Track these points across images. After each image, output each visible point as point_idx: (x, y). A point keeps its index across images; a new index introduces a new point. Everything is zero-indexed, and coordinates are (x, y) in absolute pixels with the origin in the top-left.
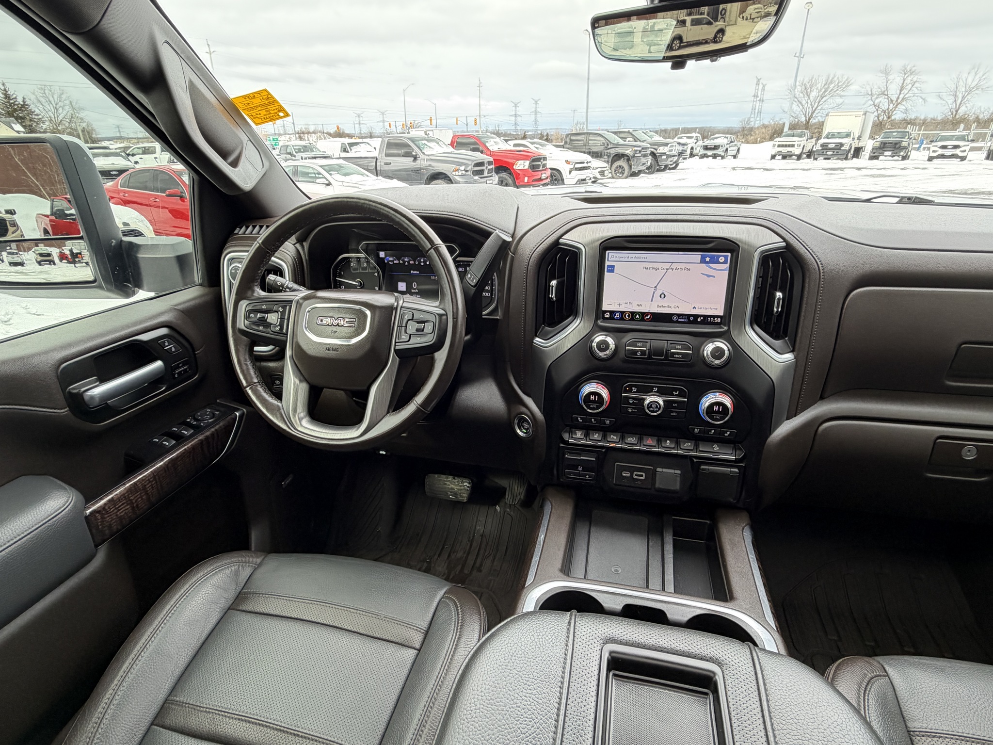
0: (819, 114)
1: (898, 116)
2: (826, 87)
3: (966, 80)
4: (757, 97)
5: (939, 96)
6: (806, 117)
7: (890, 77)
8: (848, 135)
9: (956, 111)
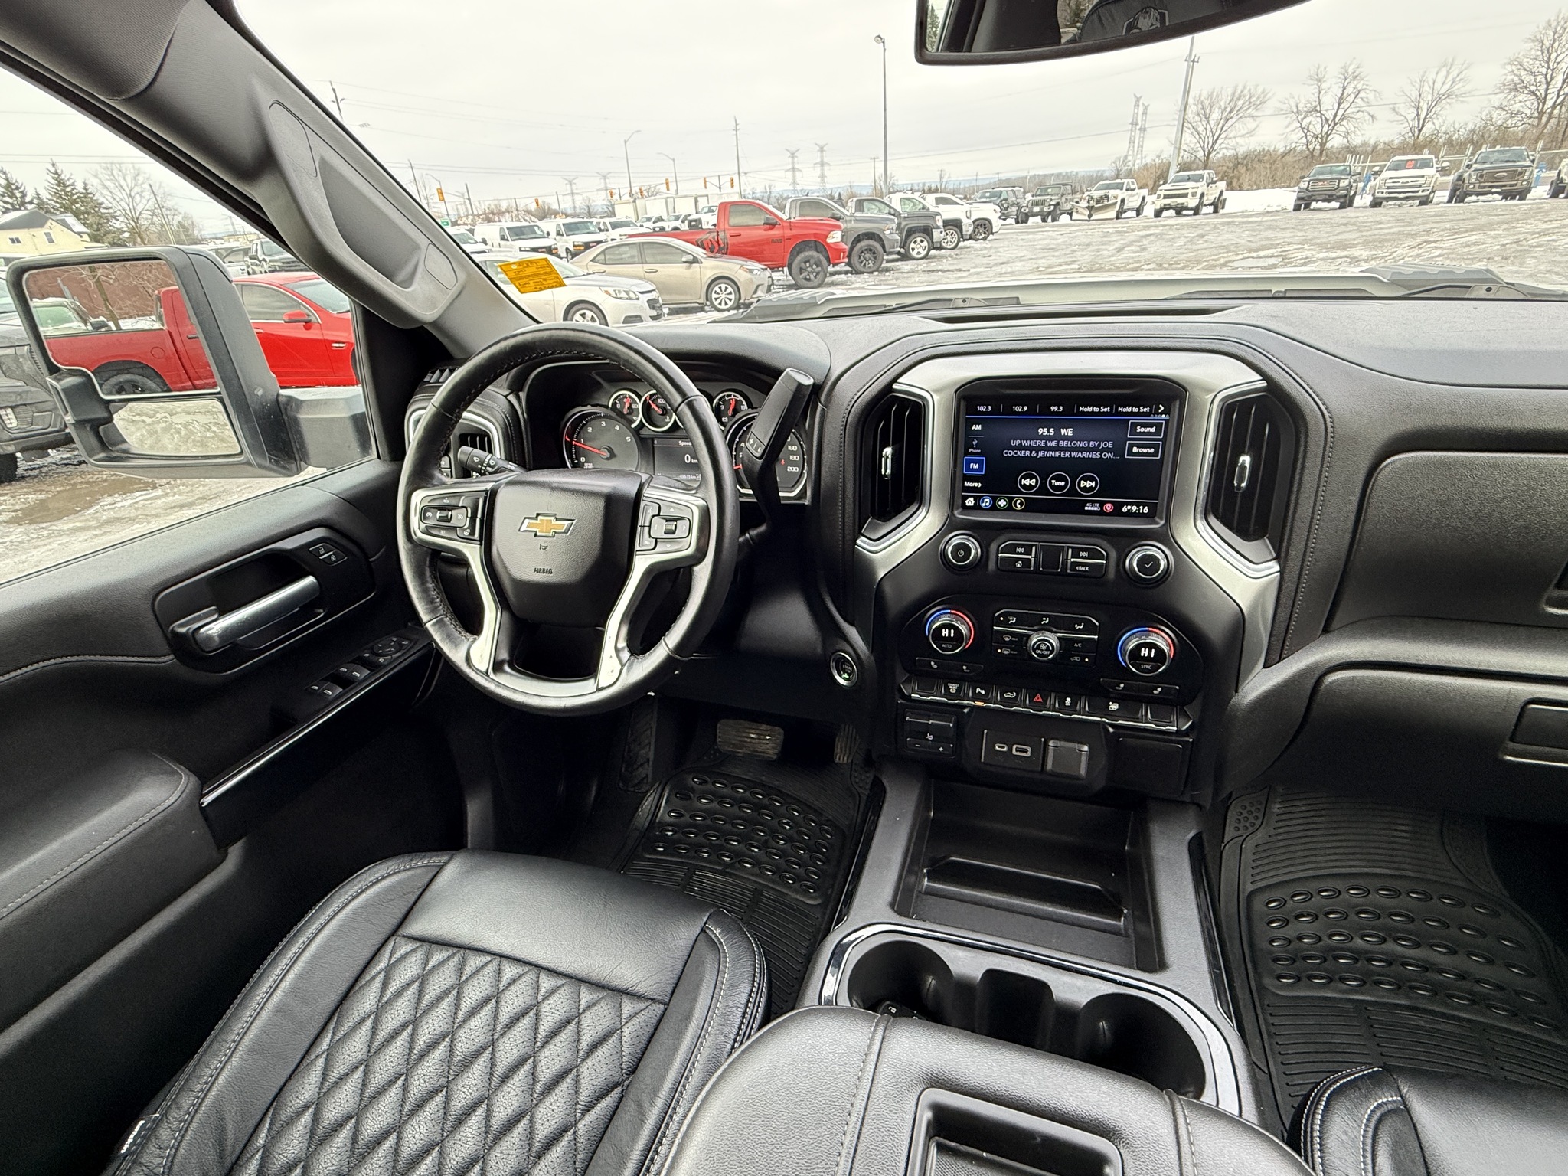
0: (1223, 146)
1: (1336, 141)
2: (1232, 104)
3: (1434, 83)
4: (1137, 124)
5: (1394, 109)
6: (1205, 149)
7: (1324, 86)
9: (1420, 131)
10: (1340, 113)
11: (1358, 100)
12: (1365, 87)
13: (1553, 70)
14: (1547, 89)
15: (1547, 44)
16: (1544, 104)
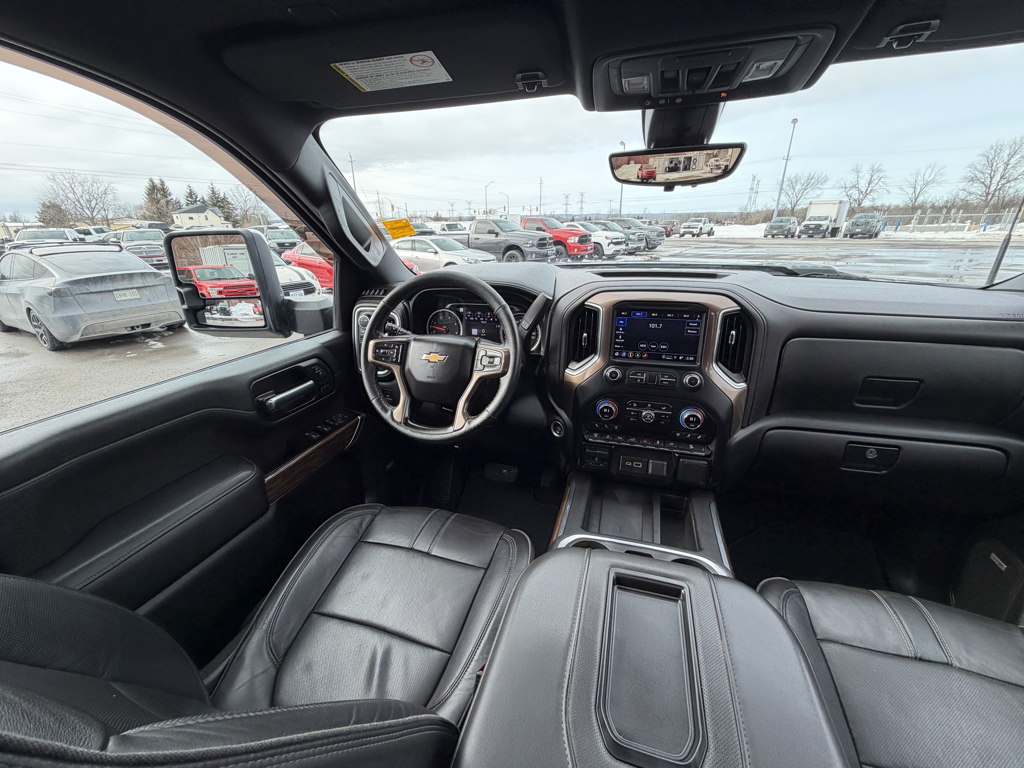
0: (802, 203)
1: (866, 203)
2: (808, 182)
3: (924, 176)
4: (753, 189)
5: (901, 188)
6: (792, 205)
7: (860, 174)
8: (826, 219)
9: (916, 200)
10: (870, 189)
11: (880, 183)
12: (884, 176)
13: (994, 172)
14: (991, 181)
15: (991, 158)
16: (989, 189)
